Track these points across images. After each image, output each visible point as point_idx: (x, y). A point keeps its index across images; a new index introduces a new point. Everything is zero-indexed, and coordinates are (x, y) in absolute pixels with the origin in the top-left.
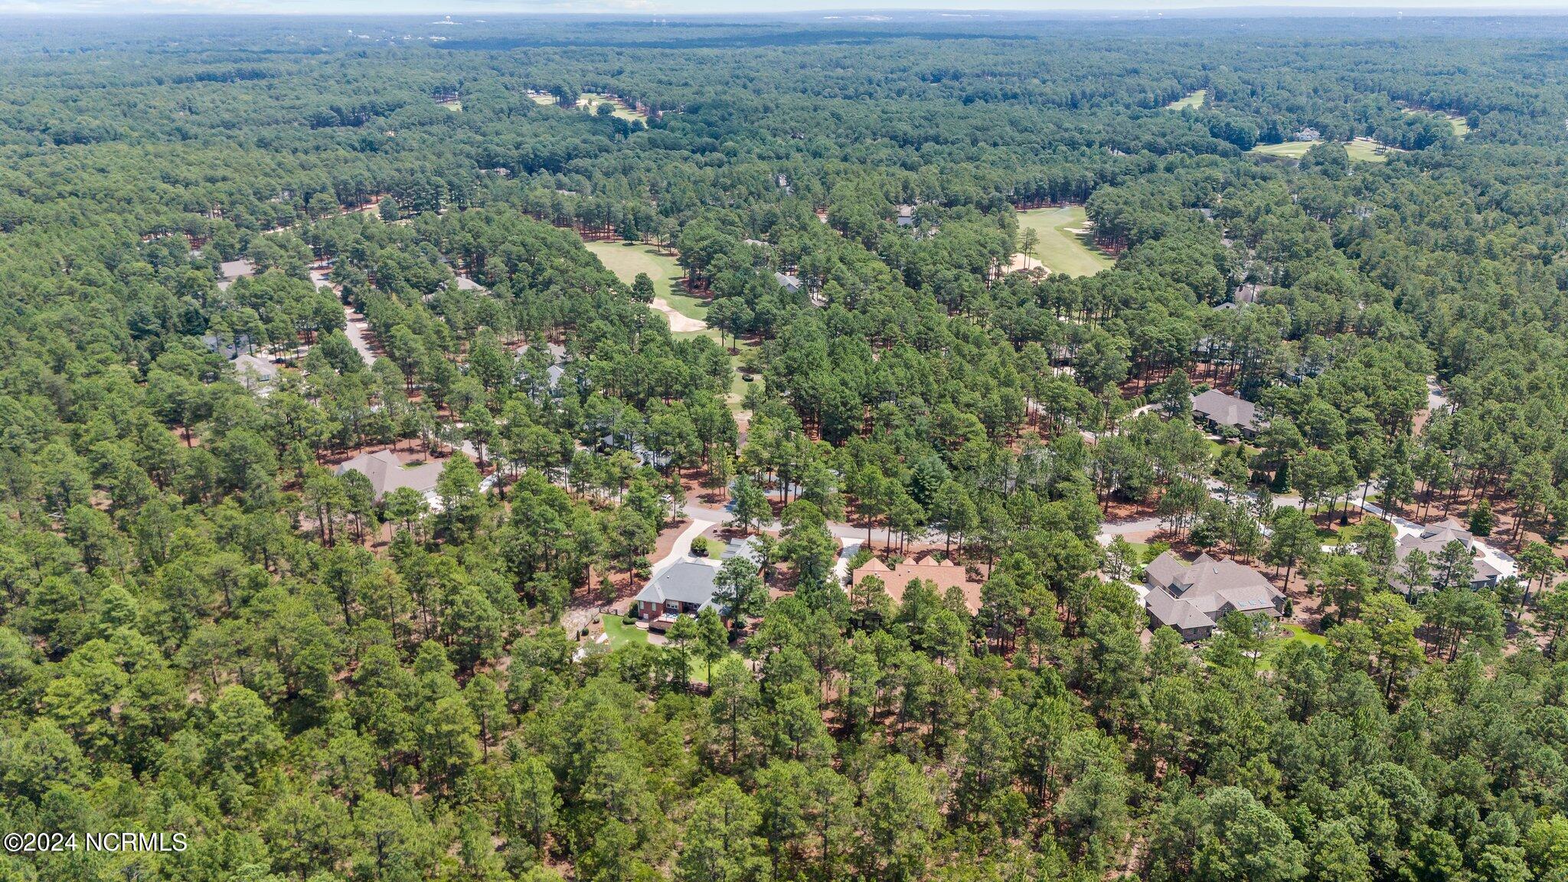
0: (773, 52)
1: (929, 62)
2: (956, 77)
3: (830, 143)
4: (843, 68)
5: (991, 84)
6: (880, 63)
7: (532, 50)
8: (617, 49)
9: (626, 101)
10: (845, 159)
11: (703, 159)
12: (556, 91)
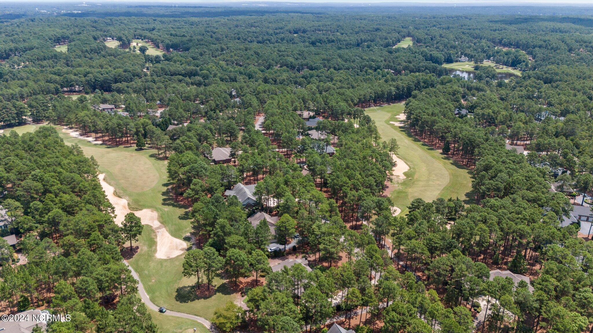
0: (223, 20)
1: (291, 25)
2: (304, 31)
3: (256, 69)
4: (254, 27)
5: (320, 35)
6: (270, 25)
7: (115, 18)
8: (153, 18)
9: (155, 44)
10: (266, 81)
11: (190, 81)
12: (119, 39)
